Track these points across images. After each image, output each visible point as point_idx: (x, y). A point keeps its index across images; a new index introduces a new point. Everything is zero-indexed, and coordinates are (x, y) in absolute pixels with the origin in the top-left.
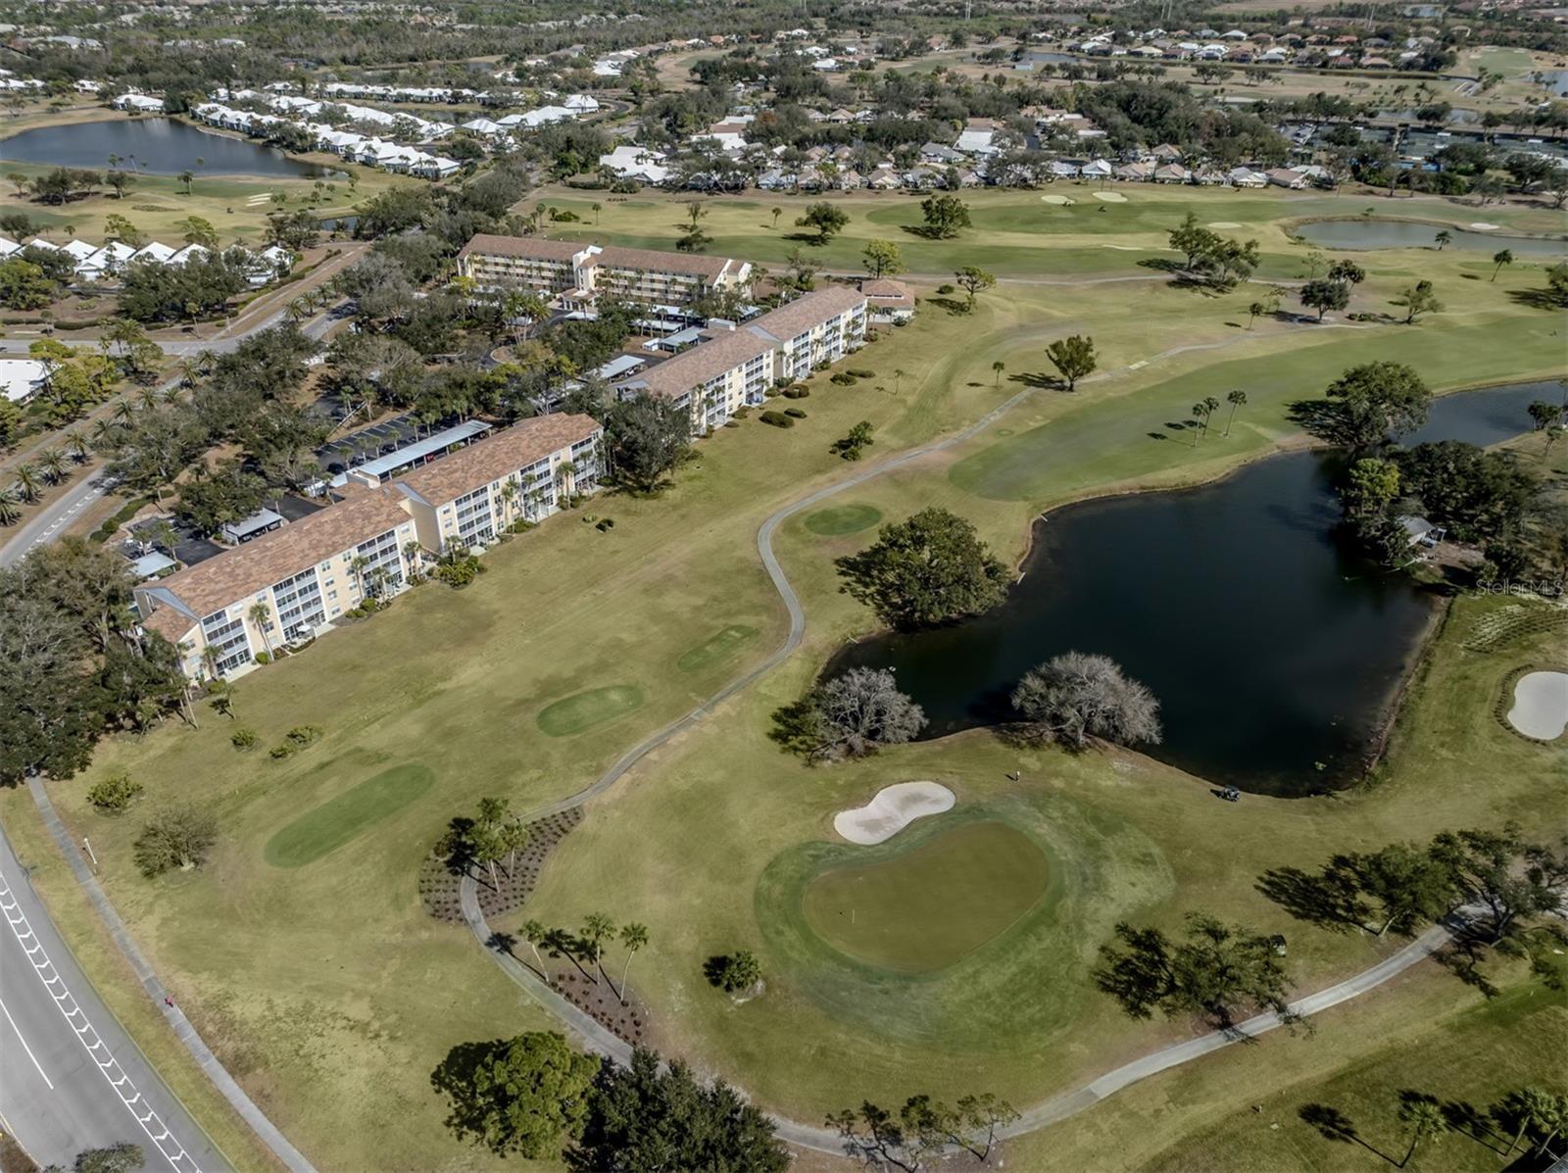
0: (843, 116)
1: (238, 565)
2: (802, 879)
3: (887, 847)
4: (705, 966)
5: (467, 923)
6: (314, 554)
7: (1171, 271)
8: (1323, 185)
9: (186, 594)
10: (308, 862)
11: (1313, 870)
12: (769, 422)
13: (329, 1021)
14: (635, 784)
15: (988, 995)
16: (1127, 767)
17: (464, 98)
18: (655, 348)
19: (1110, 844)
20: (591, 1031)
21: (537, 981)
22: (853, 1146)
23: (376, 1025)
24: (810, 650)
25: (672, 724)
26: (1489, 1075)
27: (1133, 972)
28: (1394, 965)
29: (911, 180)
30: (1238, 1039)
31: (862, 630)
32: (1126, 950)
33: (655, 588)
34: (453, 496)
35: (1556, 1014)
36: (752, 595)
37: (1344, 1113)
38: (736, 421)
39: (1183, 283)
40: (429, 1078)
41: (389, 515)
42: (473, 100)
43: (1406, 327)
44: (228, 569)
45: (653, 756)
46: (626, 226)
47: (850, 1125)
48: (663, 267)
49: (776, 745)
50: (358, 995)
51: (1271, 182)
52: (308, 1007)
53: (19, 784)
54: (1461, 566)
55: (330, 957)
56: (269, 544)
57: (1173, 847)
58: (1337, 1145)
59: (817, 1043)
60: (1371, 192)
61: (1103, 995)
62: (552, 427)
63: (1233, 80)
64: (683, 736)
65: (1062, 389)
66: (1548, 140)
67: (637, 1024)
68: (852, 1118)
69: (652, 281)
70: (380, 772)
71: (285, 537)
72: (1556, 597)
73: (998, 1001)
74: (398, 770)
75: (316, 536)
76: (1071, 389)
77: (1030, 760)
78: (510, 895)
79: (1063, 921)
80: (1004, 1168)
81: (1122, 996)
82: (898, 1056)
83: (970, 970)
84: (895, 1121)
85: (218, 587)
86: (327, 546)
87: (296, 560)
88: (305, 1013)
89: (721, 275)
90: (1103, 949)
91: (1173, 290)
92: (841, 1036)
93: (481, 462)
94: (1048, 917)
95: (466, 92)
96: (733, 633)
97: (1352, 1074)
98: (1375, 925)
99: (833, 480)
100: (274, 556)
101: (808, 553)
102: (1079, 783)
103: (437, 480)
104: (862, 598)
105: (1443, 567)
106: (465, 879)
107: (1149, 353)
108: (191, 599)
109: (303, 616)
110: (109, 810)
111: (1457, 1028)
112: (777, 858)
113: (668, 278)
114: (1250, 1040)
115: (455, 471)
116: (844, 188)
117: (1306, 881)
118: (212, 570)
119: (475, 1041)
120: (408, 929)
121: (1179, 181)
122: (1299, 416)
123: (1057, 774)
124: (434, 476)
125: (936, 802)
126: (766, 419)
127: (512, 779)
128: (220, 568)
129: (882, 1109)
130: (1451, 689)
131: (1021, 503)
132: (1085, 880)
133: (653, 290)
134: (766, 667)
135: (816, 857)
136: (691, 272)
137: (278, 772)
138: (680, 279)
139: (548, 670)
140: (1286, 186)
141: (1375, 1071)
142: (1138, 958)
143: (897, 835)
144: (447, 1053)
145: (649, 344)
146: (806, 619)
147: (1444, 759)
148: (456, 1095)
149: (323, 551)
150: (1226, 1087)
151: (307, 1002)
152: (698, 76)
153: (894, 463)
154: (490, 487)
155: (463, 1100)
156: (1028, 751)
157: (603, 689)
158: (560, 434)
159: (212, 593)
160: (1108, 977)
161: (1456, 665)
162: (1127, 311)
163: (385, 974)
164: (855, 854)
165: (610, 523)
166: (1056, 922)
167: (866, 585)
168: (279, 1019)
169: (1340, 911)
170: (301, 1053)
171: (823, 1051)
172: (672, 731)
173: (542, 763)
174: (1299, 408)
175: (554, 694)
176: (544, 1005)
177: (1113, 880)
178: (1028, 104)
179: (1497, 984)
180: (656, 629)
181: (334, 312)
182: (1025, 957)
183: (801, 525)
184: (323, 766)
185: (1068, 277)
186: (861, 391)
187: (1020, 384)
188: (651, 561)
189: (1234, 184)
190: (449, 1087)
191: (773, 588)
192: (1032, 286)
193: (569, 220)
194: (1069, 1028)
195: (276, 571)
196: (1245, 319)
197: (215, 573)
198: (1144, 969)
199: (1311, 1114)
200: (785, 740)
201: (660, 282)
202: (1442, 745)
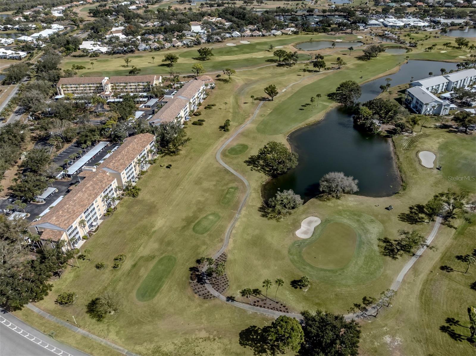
0: (150, 24)
1: (68, 209)
2: (299, 252)
3: (314, 237)
4: (291, 284)
5: (216, 297)
6: (91, 198)
7: (275, 62)
8: (295, 33)
9: (57, 223)
10: (154, 296)
11: (407, 212)
12: (196, 124)
13: (196, 341)
14: (235, 241)
15: (362, 267)
16: (352, 199)
17: (9, 29)
18: (143, 107)
19: (362, 219)
20: (274, 314)
21: (249, 306)
22: (358, 316)
23: (212, 337)
24: (254, 189)
25: (232, 221)
26: (467, 246)
27: (388, 249)
28: (436, 228)
29: (185, 43)
30: (418, 257)
31: (264, 180)
32: (384, 245)
33: (198, 182)
34: (124, 168)
35: (470, 229)
36: (227, 177)
37: (448, 266)
38: (185, 126)
39: (280, 65)
40: (239, 345)
41: (108, 179)
42: (12, 29)
43: (339, 70)
44: (66, 211)
45: (234, 231)
46: (103, 68)
47: (354, 311)
48: (134, 81)
49: (264, 218)
50: (200, 330)
51: (283, 34)
52: (187, 340)
53: (22, 308)
54: (389, 130)
55: (182, 322)
56: (75, 199)
57: (376, 216)
58: (451, 273)
59: (333, 293)
60: (308, 34)
61: (385, 257)
62: (141, 139)
63: (254, 4)
64: (237, 224)
65: (269, 100)
66: (339, 15)
67: (284, 307)
68: (353, 309)
69: (131, 86)
70: (156, 262)
71: (79, 195)
72: (412, 133)
73: (365, 267)
74: (161, 260)
75: (88, 192)
76: (272, 100)
77: (330, 203)
78: (223, 284)
79: (365, 242)
80: (393, 307)
81: (390, 256)
82: (354, 289)
83: (354, 262)
84: (363, 305)
85: (66, 217)
86: (94, 194)
87: (87, 201)
88: (187, 342)
89: (154, 81)
90: (379, 246)
91: (278, 68)
92: (338, 289)
93: (126, 155)
94: (361, 243)
95: (9, 26)
96: (231, 190)
97: (444, 256)
98: (426, 221)
99: (226, 138)
100: (78, 202)
101: (235, 161)
102: (345, 206)
103: (116, 164)
104: (258, 171)
105: (386, 131)
106: (206, 285)
107: (285, 86)
108: (59, 224)
109: (92, 220)
110: (67, 305)
111: (455, 239)
112: (289, 249)
113: (137, 84)
114: (420, 256)
115: (120, 160)
116: (166, 48)
117: (407, 215)
118: (61, 212)
119: (244, 329)
120: (200, 306)
121: (259, 36)
122: (331, 98)
123: (338, 206)
124: (114, 163)
125: (316, 221)
126: (194, 124)
127: (198, 251)
128: (63, 211)
129: (358, 304)
130: (406, 161)
131: (280, 135)
132: (363, 230)
133: (131, 89)
134: (247, 197)
135: (299, 245)
136: (144, 81)
137: (119, 273)
138: (141, 84)
139: (184, 215)
140: (287, 34)
141: (447, 253)
142: (387, 245)
143: (314, 233)
144: (239, 336)
145: (141, 106)
146: (248, 181)
147: (416, 178)
148: (250, 346)
149: (93, 196)
150: (423, 269)
151: (185, 338)
152: (92, 14)
153: (240, 130)
154: (132, 162)
155: (254, 346)
156: (328, 201)
157: (206, 216)
158: (144, 141)
159: (65, 220)
160: (384, 252)
161: (403, 154)
162: (270, 75)
163: (203, 321)
164: (308, 241)
165: (171, 165)
166: (364, 243)
167: (257, 167)
168: (181, 347)
169: (418, 220)
170: (196, 353)
171: (336, 295)
172: (234, 223)
173: (204, 243)
174: (329, 95)
175: (192, 222)
176: (256, 312)
177: (369, 228)
178: (204, 16)
179: (456, 226)
180: (207, 194)
181: (16, 112)
182: (364, 254)
183: (227, 153)
184: (134, 266)
185: (249, 67)
186: (215, 110)
187: (258, 101)
188: (191, 174)
189: (274, 35)
190: (247, 345)
191: (232, 174)
192: (241, 71)
193: (82, 69)
194: (384, 268)
195: (82, 207)
196: (302, 73)
197: (62, 213)
198: (390, 248)
199: (442, 268)
200: (267, 217)
201: (133, 86)
202: (413, 174)
